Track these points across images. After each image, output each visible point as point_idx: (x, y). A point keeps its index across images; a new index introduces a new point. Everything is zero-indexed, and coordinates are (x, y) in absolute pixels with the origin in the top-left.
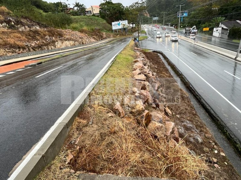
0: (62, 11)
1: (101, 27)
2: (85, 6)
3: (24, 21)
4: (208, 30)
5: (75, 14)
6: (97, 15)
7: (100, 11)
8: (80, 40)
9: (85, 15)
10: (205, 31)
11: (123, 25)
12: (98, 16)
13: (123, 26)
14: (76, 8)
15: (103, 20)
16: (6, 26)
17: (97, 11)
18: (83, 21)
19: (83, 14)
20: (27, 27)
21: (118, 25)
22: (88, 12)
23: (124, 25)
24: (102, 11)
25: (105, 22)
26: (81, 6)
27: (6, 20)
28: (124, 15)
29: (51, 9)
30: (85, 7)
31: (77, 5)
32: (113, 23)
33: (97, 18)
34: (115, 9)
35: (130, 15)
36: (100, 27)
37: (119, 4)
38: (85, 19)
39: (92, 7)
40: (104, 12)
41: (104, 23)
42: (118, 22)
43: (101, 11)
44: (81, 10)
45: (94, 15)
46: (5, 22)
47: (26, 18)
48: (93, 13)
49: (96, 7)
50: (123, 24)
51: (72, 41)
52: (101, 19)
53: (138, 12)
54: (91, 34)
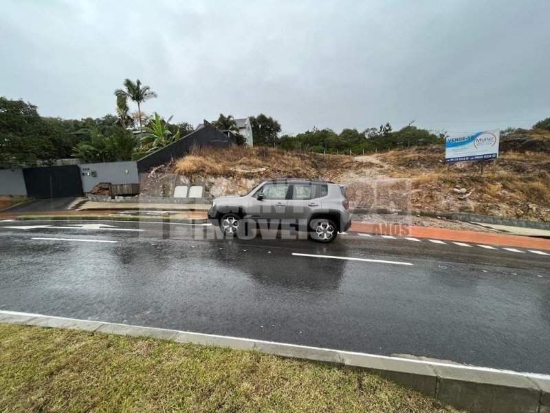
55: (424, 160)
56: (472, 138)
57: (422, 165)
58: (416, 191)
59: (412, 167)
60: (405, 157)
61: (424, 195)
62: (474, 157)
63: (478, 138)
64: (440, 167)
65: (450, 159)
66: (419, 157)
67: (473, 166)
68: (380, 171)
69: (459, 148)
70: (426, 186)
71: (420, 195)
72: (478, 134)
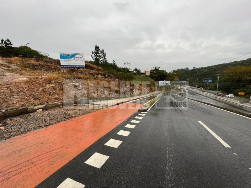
0: (127, 72)
2: (140, 71)
3: (112, 75)
4: (244, 94)
5: (135, 74)
7: (150, 74)
9: (140, 75)
10: (240, 95)
12: (148, 77)
14: (135, 71)
16: (103, 77)
17: (148, 74)
20: (113, 79)
21: (163, 83)
22: (143, 74)
23: (167, 84)
25: (153, 80)
26: (138, 70)
27: (104, 74)
28: (166, 78)
29: (121, 71)
31: (136, 70)
32: (160, 82)
33: (148, 78)
34: (161, 73)
37: (163, 70)
38: (140, 78)
39: (145, 71)
44: (138, 72)
45: (146, 76)
46: (103, 75)
47: (112, 74)
49: (148, 71)
52: (151, 78)
53: (175, 76)
55: (43, 66)
56: (73, 56)
57: (43, 69)
58: (51, 85)
59: (36, 69)
60: (28, 62)
61: (58, 89)
62: (75, 66)
63: (76, 56)
64: (54, 71)
65: (63, 66)
66: (39, 64)
67: (69, 72)
68: (7, 70)
69: (67, 60)
70: (57, 82)
71: (54, 89)
72: (76, 54)
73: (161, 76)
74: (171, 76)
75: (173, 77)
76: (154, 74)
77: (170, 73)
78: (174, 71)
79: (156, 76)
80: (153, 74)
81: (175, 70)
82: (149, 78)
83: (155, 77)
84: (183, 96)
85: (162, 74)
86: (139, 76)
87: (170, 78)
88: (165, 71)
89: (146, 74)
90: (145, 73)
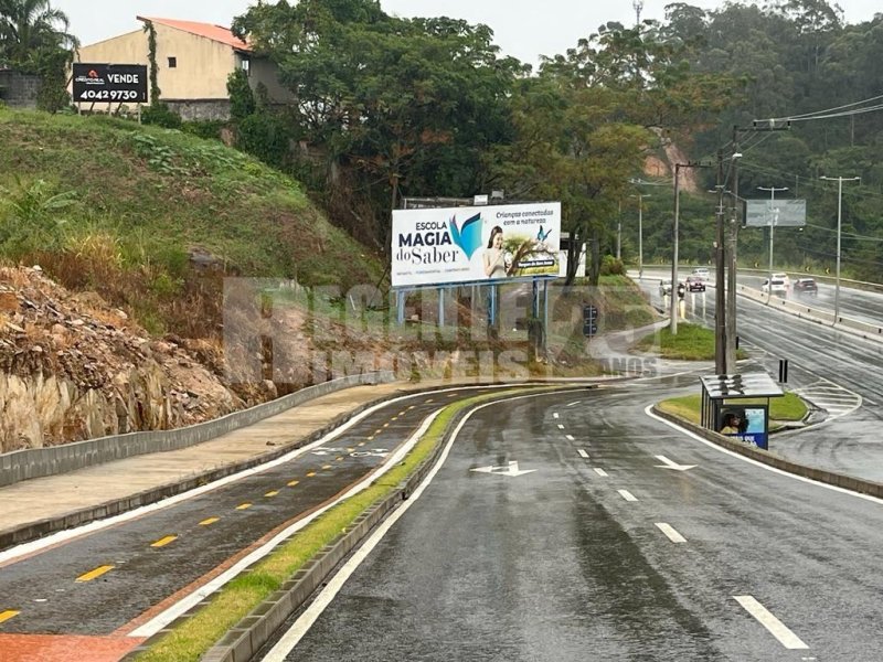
1: (252, 250)
2: (60, 15)
6: (200, 114)
7: (237, 84)
8: (122, 378)
9: (54, 101)
11: (513, 244)
12: (208, 131)
13: (509, 258)
15: (270, 173)
17: (201, 79)
18: (39, 164)
19: (31, 86)
21: (454, 247)
22: (115, 78)
23: (521, 249)
24: (261, 87)
25: (292, 195)
28: (506, 150)
30: (58, 25)
32: (404, 221)
33: (203, 147)
35: (565, 151)
36: (234, 245)
37: (448, 26)
38: (65, 149)
39: (149, 25)
40: (279, 93)
41: (292, 210)
42: (462, 214)
43: (252, 83)
45: (164, 114)
48: (156, 92)
49: (197, 32)
50: (509, 232)
51: (52, 381)
52: (254, 164)
53: (639, 130)
54: (163, 309)
73: (420, 117)
74: (583, 130)
75: (604, 134)
76: (312, 81)
77: (556, 67)
78: (622, 40)
79: (334, 121)
80: (288, 80)
81: (629, 25)
82: (222, 149)
83: (319, 137)
84: (779, 447)
85: (444, 95)
86: (30, 110)
87: (566, 162)
88: (485, 32)
89: (172, 86)
90: (140, 57)
